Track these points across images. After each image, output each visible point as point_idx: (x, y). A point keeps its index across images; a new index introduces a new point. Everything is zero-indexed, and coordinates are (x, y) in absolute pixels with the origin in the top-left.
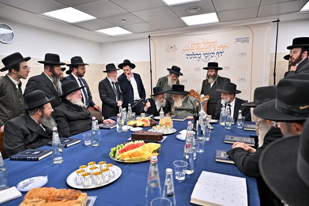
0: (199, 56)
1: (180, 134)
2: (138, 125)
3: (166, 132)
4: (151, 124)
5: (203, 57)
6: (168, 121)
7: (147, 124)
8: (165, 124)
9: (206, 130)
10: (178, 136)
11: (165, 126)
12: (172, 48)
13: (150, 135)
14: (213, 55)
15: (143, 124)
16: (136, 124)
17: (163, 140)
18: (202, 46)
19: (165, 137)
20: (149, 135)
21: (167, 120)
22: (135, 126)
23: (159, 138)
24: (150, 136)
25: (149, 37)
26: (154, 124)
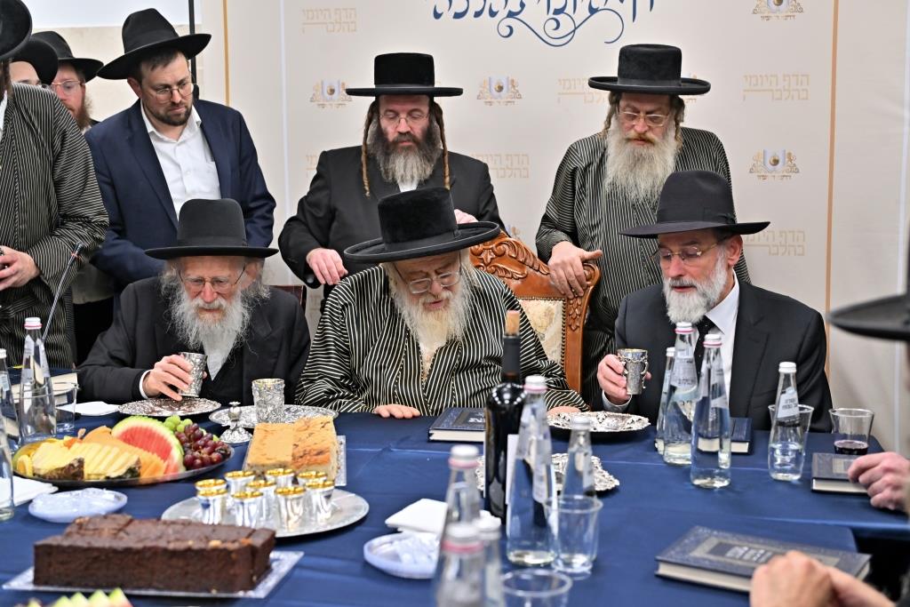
1: (394, 531)
2: (92, 471)
3: (294, 518)
4: (188, 464)
6: (311, 441)
7: (163, 465)
8: (289, 459)
9: (568, 504)
10: (379, 551)
11: (285, 479)
13: (171, 546)
15: (131, 464)
16: (81, 462)
17: (271, 582)
19: (284, 561)
20: (165, 550)
21: (304, 435)
22: (69, 480)
23: (240, 570)
24: (174, 554)
26: (212, 462)
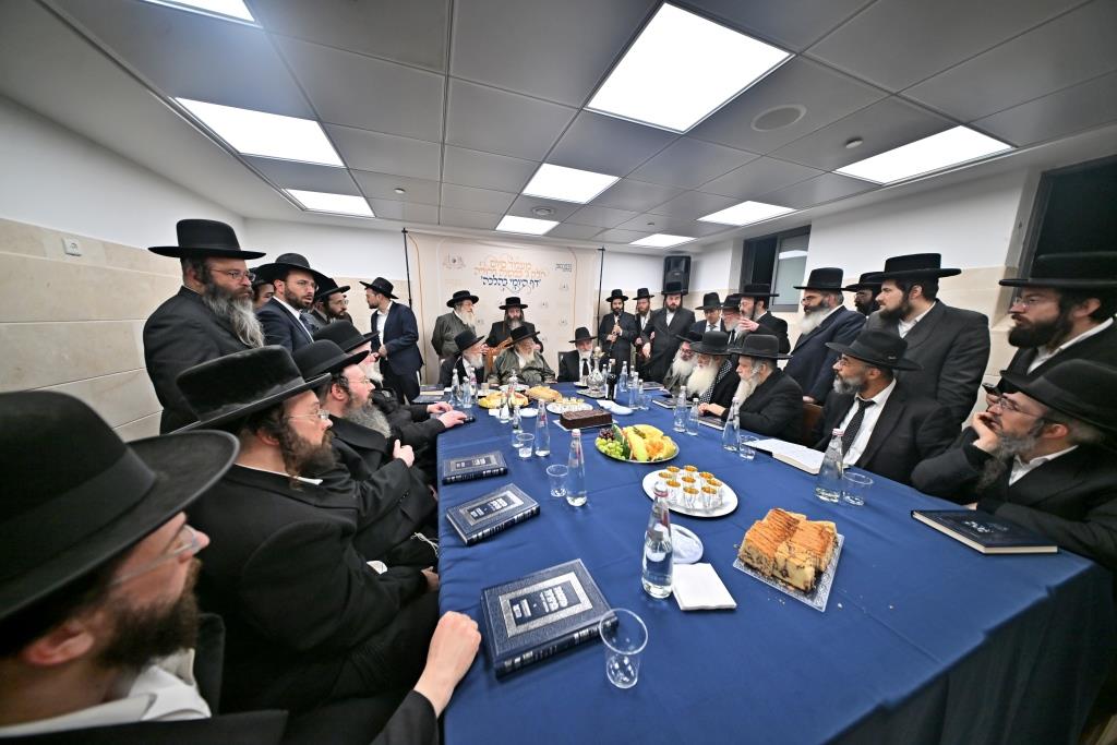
0: (505, 282)
5: (510, 284)
12: (455, 261)
14: (525, 283)
18: (509, 267)
25: (404, 231)
